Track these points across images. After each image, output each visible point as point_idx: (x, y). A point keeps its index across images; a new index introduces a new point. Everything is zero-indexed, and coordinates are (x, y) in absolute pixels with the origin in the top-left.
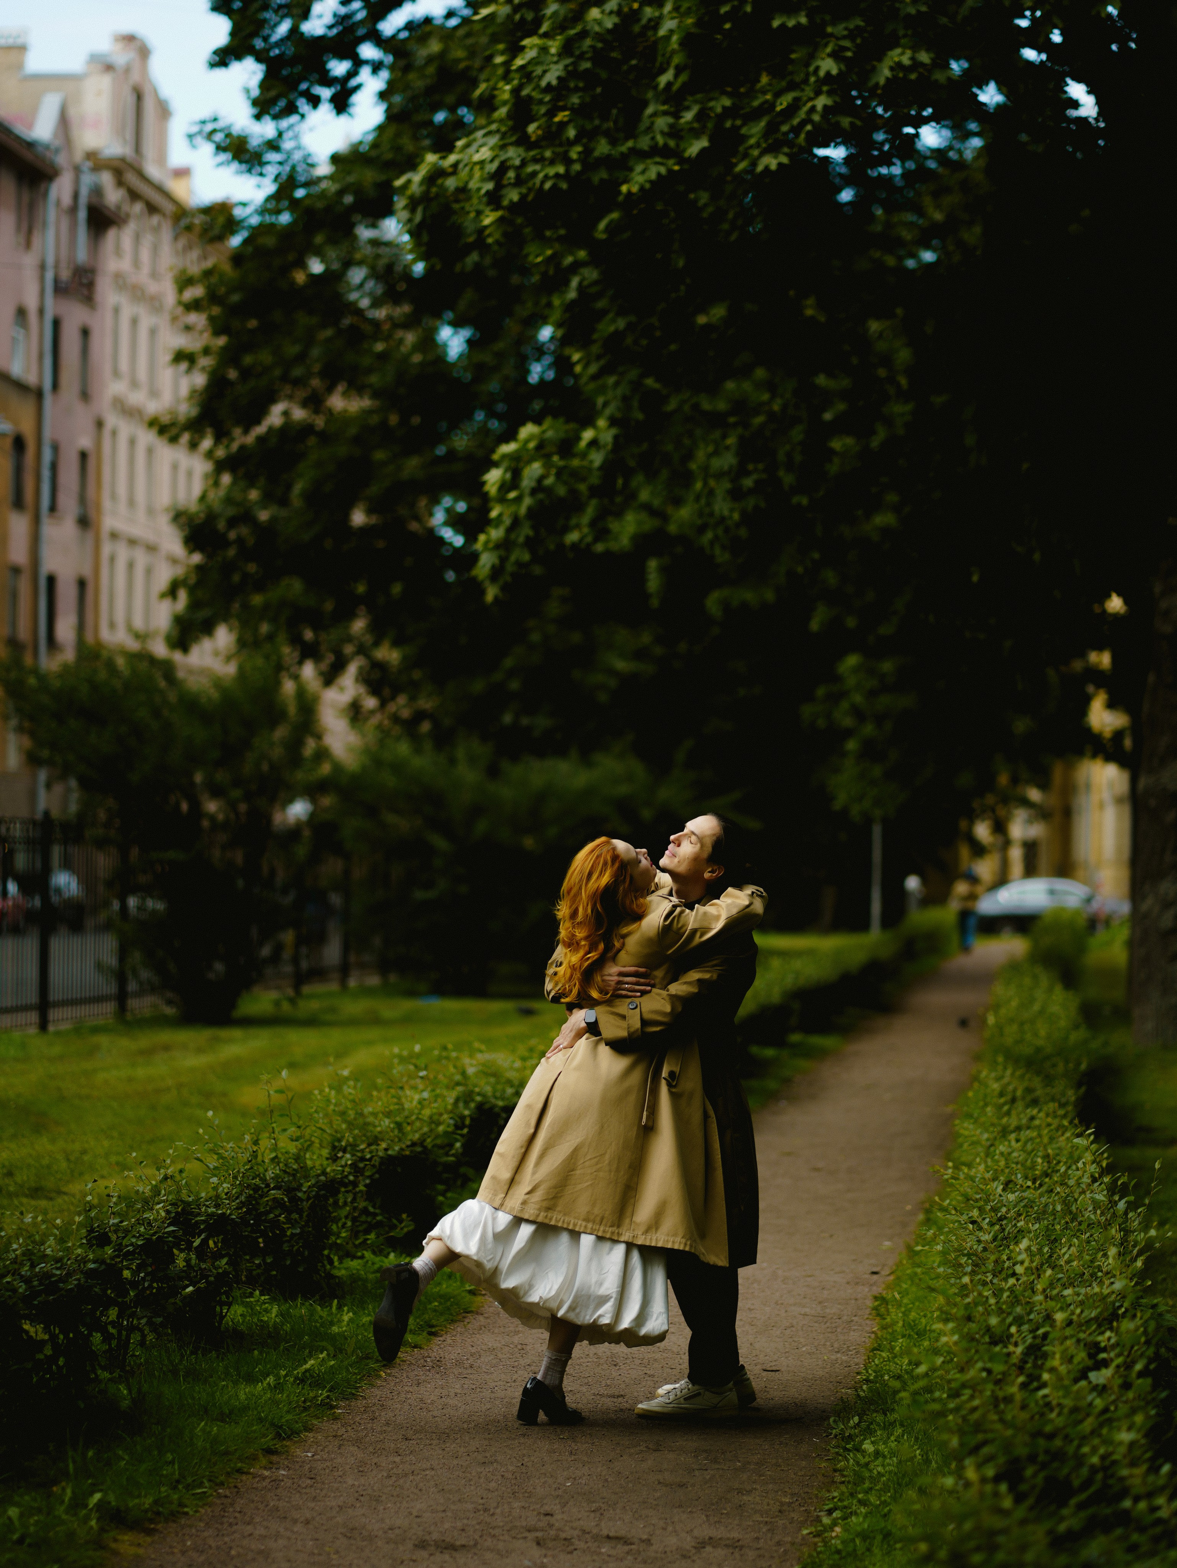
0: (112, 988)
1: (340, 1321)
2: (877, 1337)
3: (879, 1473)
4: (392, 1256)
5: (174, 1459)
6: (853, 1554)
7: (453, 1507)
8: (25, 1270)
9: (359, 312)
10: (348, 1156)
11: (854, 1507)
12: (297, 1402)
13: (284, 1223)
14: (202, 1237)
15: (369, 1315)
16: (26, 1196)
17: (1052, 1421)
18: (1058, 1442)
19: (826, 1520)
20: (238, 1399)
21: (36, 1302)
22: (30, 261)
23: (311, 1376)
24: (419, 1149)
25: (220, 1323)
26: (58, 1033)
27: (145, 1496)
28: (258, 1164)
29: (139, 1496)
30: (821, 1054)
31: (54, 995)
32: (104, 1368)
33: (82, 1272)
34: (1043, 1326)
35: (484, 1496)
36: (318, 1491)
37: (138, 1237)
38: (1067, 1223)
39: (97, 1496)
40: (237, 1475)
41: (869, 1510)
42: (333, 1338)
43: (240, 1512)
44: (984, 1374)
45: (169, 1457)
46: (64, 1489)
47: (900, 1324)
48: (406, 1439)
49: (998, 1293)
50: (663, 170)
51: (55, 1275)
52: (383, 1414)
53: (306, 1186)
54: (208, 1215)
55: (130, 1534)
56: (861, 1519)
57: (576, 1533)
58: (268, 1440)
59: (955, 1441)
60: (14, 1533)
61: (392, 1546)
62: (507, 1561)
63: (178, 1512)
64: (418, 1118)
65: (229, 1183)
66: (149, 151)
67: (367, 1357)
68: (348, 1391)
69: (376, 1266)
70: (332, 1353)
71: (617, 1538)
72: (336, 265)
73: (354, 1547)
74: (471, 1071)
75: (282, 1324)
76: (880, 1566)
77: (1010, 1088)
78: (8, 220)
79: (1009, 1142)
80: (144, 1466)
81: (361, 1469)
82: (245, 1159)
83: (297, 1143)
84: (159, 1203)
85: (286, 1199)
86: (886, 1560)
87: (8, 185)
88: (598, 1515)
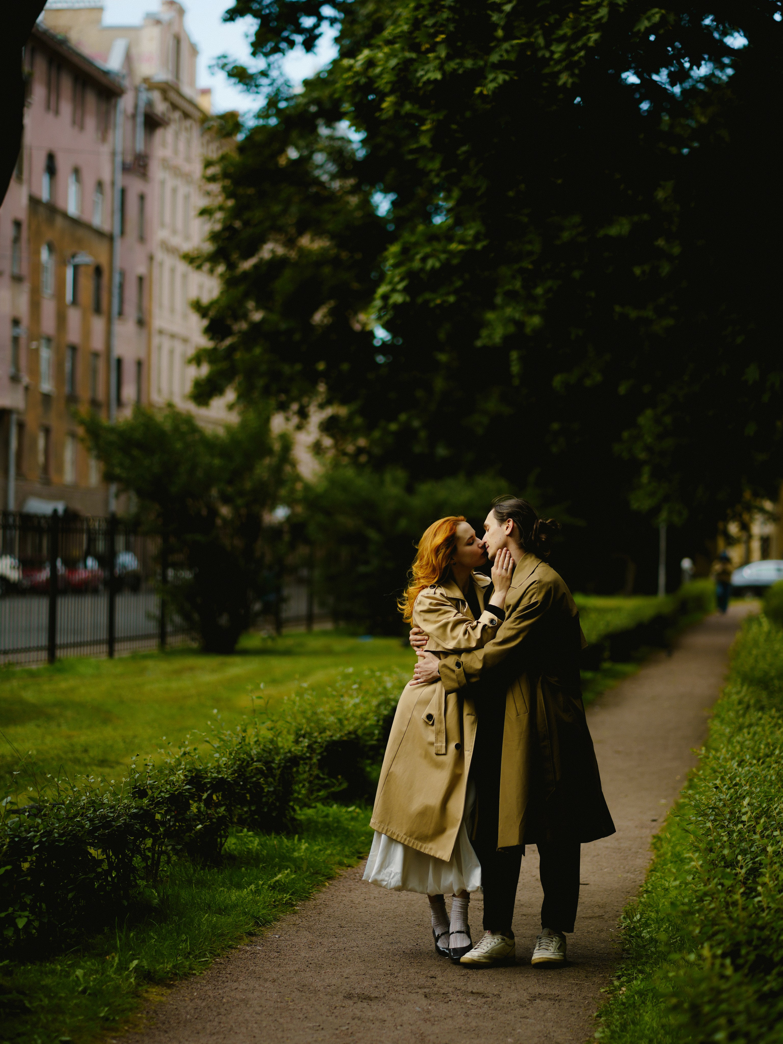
0: (152, 627)
1: (299, 849)
2: (654, 863)
3: (652, 952)
4: (335, 807)
5: (187, 939)
6: (634, 1005)
7: (370, 972)
8: (90, 813)
9: (322, 184)
10: (306, 740)
11: (635, 975)
12: (270, 902)
13: (263, 784)
14: (209, 792)
15: (319, 845)
16: (95, 765)
17: (763, 918)
18: (767, 932)
19: (616, 983)
20: (231, 900)
21: (97, 834)
22: (105, 149)
23: (280, 885)
24: (353, 736)
25: (220, 849)
26: (121, 660)
27: (167, 963)
28: (246, 745)
29: (163, 963)
30: (622, 677)
31: (119, 633)
32: (142, 879)
33: (127, 815)
34: (760, 856)
35: (391, 965)
36: (281, 961)
37: (166, 792)
38: (779, 788)
39: (135, 962)
40: (229, 950)
41: (645, 977)
42: (294, 860)
43: (230, 974)
44: (720, 887)
45: (184, 937)
46: (113, 958)
47: (669, 854)
48: (341, 927)
49: (730, 834)
50: (507, 78)
51: (110, 816)
52: (326, 910)
53: (277, 759)
54: (212, 778)
55: (157, 987)
56: (639, 982)
57: (451, 989)
58: (250, 927)
59: (697, 931)
60: (79, 986)
61: (329, 997)
62: (405, 1007)
63: (189, 973)
64: (353, 716)
65: (226, 757)
66: (184, 76)
67: (317, 873)
68: (304, 896)
69: (324, 814)
70: (294, 869)
71: (477, 993)
72: (306, 153)
73: (304, 998)
74: (389, 685)
75: (262, 850)
76: (651, 1013)
77: (746, 699)
78: (91, 123)
79: (743, 735)
80: (167, 943)
81: (310, 946)
82: (238, 742)
83: (272, 732)
84: (180, 770)
85: (264, 768)
86: (655, 1009)
87: (91, 100)
88: (466, 978)
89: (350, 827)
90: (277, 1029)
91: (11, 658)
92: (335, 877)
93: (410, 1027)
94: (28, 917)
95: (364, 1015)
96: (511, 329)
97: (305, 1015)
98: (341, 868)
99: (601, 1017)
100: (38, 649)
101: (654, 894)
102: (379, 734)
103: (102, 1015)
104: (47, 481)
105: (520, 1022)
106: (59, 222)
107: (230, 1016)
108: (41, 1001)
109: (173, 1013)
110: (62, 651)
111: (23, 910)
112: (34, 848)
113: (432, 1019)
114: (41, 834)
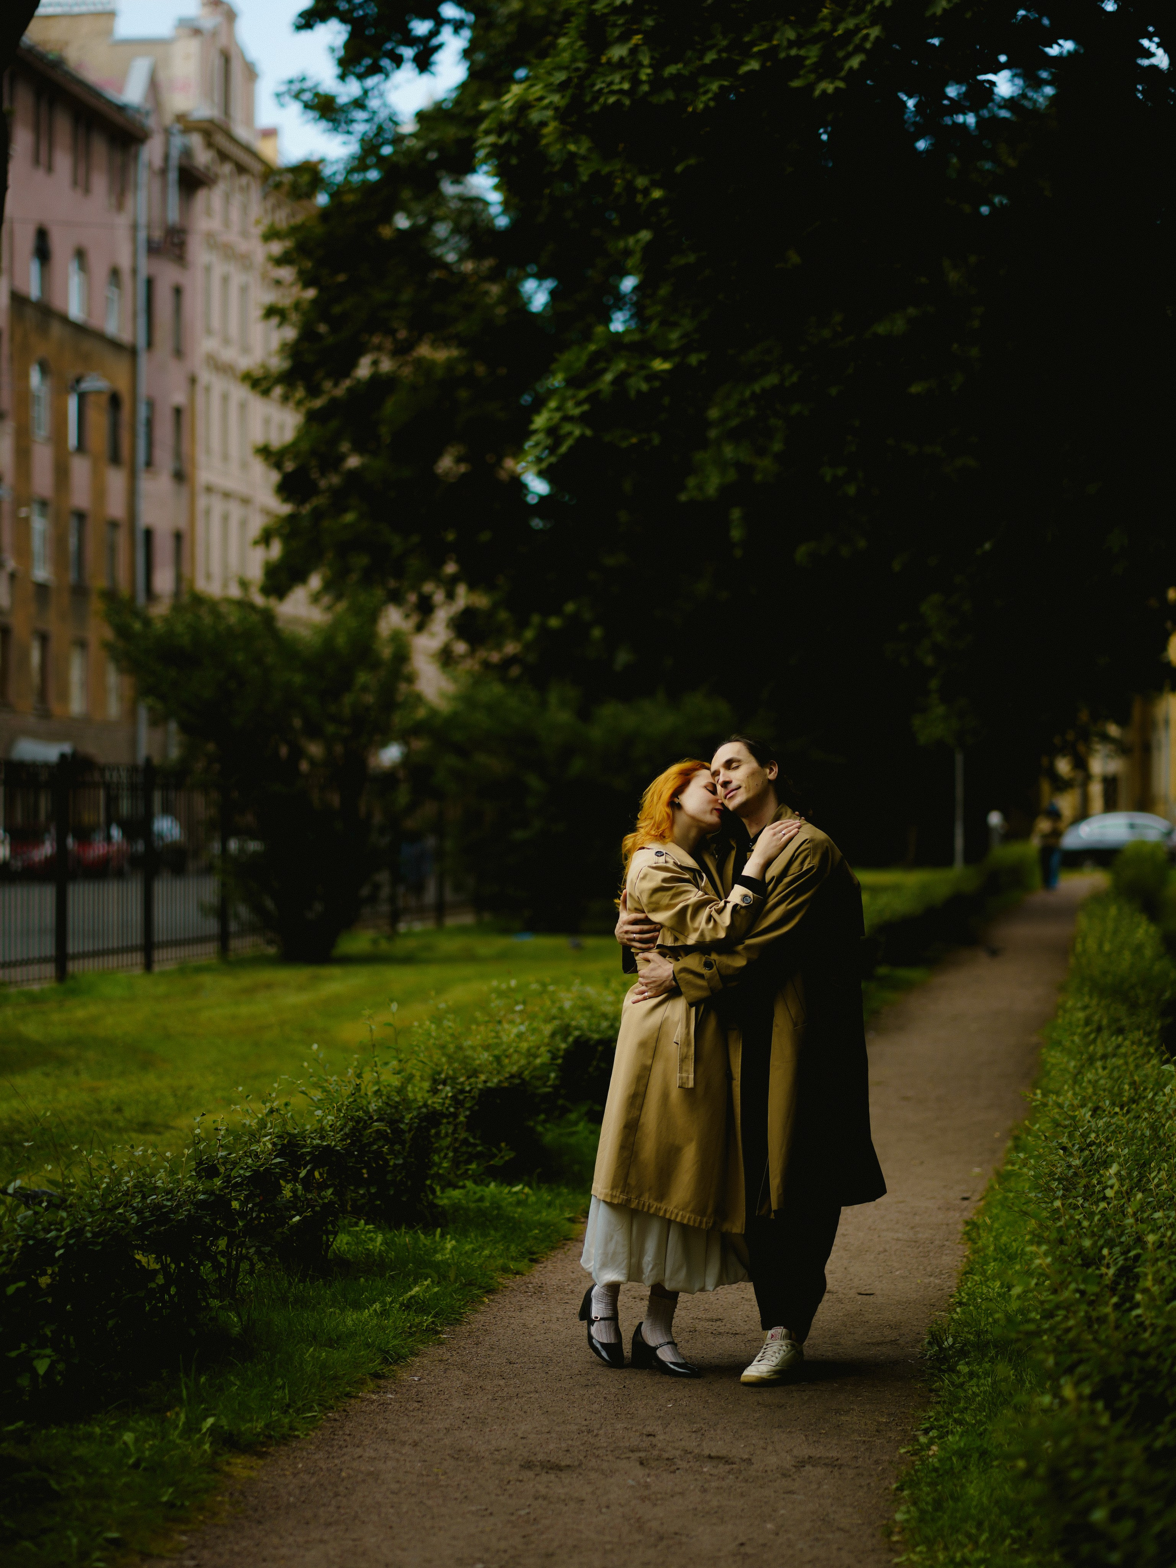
0: (212, 926)
1: (443, 1249)
2: (969, 1260)
3: (974, 1393)
4: (493, 1185)
5: (284, 1384)
6: (951, 1472)
7: (557, 1429)
8: (137, 1202)
9: (447, 267)
10: (448, 1088)
11: (950, 1427)
12: (403, 1327)
13: (387, 1154)
14: (308, 1168)
15: (471, 1243)
16: (135, 1131)
17: (1145, 1340)
18: (1152, 1361)
19: (923, 1439)
20: (346, 1325)
21: (148, 1233)
22: (122, 221)
23: (416, 1302)
24: (517, 1081)
25: (326, 1252)
26: (163, 974)
27: (257, 1420)
28: (361, 1097)
29: (251, 1420)
30: (908, 987)
31: (159, 935)
32: (214, 1297)
33: (192, 1203)
34: (1134, 1249)
35: (588, 1418)
36: (425, 1414)
37: (246, 1169)
38: (1156, 1147)
39: (211, 1421)
40: (346, 1399)
41: (965, 1429)
42: (436, 1266)
43: (350, 1435)
44: (1078, 1295)
45: (280, 1382)
46: (177, 1414)
47: (992, 1248)
48: (510, 1363)
49: (1090, 1216)
51: (166, 1206)
52: (487, 1339)
53: (408, 1117)
54: (313, 1147)
55: (243, 1457)
56: (957, 1438)
57: (678, 1453)
58: (376, 1365)
59: (1051, 1360)
60: (129, 1457)
61: (498, 1466)
62: (612, 1480)
63: (289, 1435)
64: (516, 1051)
65: (333, 1115)
66: (237, 112)
67: (470, 1284)
68: (453, 1318)
69: (478, 1196)
70: (436, 1280)
71: (718, 1458)
72: (422, 221)
73: (461, 1468)
74: (567, 1005)
75: (388, 1252)
76: (977, 1483)
77: (1096, 1018)
78: (100, 182)
79: (1096, 1069)
80: (255, 1391)
81: (467, 1392)
82: (349, 1092)
83: (399, 1076)
84: (265, 1136)
85: (389, 1131)
86: (983, 1477)
87: (100, 148)
88: (699, 1435)
89: (516, 1216)
90: (423, 1516)
92: (498, 1289)
93: (621, 1509)
94: (50, 1357)
95: (552, 1492)
96: (732, 475)
97: (465, 1494)
98: (505, 1276)
99: (902, 1490)
100: (42, 960)
101: (971, 1308)
102: (556, 1078)
103: (165, 1499)
104: (45, 714)
105: (784, 1499)
106: (56, 329)
107: (354, 1498)
108: (74, 1479)
109: (268, 1494)
110: (76, 962)
111: (44, 1347)
112: (57, 1254)
113: (653, 1497)
114: (67, 1234)
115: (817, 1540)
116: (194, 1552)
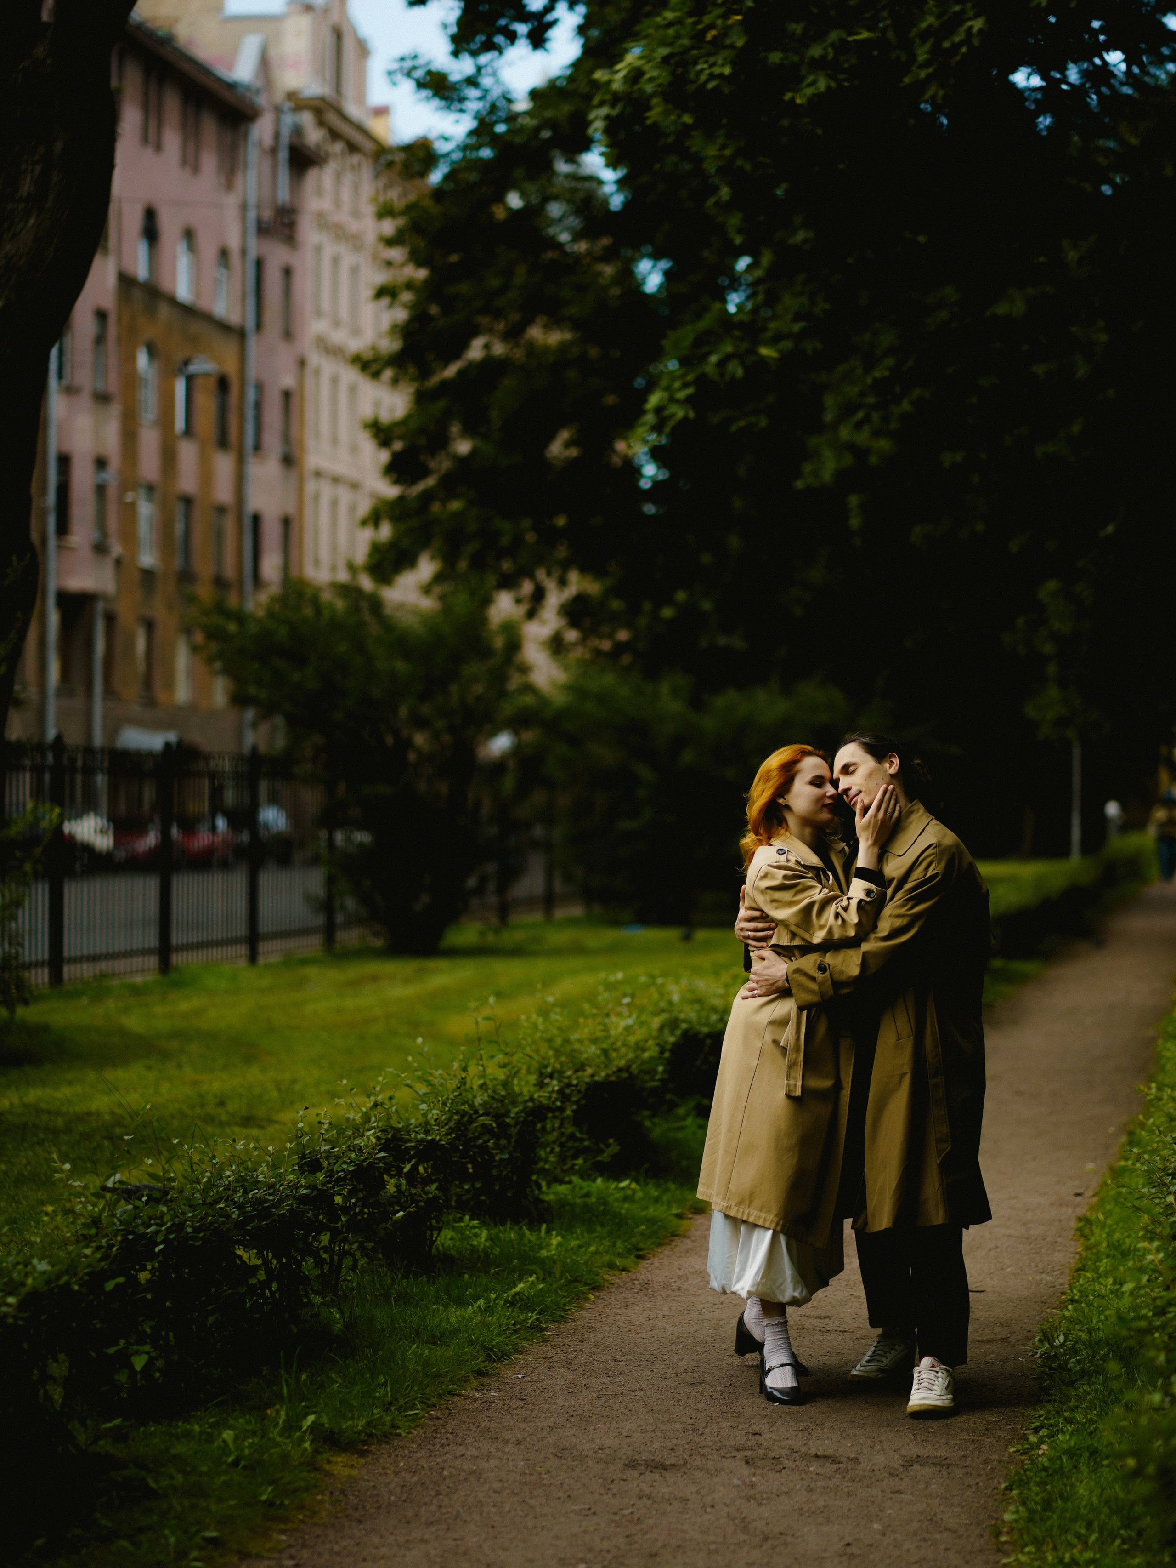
0: (320, 920)
1: (549, 1245)
2: (1081, 1258)
3: (1085, 1391)
4: (599, 1181)
5: (386, 1382)
6: (1060, 1472)
7: (663, 1427)
8: (238, 1196)
9: (560, 246)
10: (555, 1082)
11: (1060, 1425)
12: (507, 1324)
13: (493, 1149)
14: (413, 1162)
15: (577, 1239)
16: (238, 1125)
19: (1033, 1439)
20: (449, 1322)
21: (249, 1228)
22: (232, 201)
23: (521, 1299)
24: (625, 1075)
25: (430, 1248)
26: (268, 966)
27: (358, 1418)
28: (466, 1091)
29: (352, 1418)
30: (1023, 980)
31: (264, 927)
32: (316, 1293)
33: (294, 1198)
35: (694, 1417)
36: (528, 1412)
37: (349, 1163)
39: (311, 1418)
40: (449, 1397)
41: (1075, 1428)
42: (542, 1262)
43: (452, 1433)
45: (382, 1379)
46: (278, 1412)
47: (1105, 1244)
48: (615, 1361)
50: (832, 83)
51: (268, 1201)
52: (592, 1336)
53: (514, 1111)
54: (418, 1141)
55: (343, 1455)
56: (1068, 1437)
57: (784, 1452)
58: (479, 1362)
59: (1162, 1358)
60: (228, 1455)
61: (602, 1465)
62: (717, 1480)
63: (391, 1434)
64: (624, 1044)
65: (438, 1109)
66: (349, 90)
67: (576, 1280)
68: (558, 1314)
69: (584, 1191)
70: (541, 1276)
71: (825, 1457)
72: (535, 200)
73: (565, 1467)
74: (676, 998)
75: (492, 1248)
76: (1088, 1483)
78: (209, 161)
80: (357, 1389)
81: (571, 1390)
82: (454, 1086)
83: (505, 1070)
84: (369, 1130)
85: (494, 1125)
86: (1093, 1477)
87: (209, 127)
88: (806, 1434)
89: (623, 1211)
90: (526, 1515)
91: (103, 966)
92: (604, 1286)
93: (726, 1509)
94: (148, 1353)
95: (656, 1491)
96: (848, 460)
97: (568, 1493)
98: (611, 1272)
99: (1011, 1490)
100: (145, 952)
101: (1083, 1305)
102: (664, 1071)
103: (264, 1497)
104: (150, 702)
105: (891, 1498)
106: (164, 311)
107: (455, 1497)
108: (172, 1478)
109: (369, 1493)
110: (180, 954)
111: (141, 1343)
112: (157, 1249)
113: (758, 1496)
114: (167, 1229)
115: (924, 1540)
116: (293, 1551)
